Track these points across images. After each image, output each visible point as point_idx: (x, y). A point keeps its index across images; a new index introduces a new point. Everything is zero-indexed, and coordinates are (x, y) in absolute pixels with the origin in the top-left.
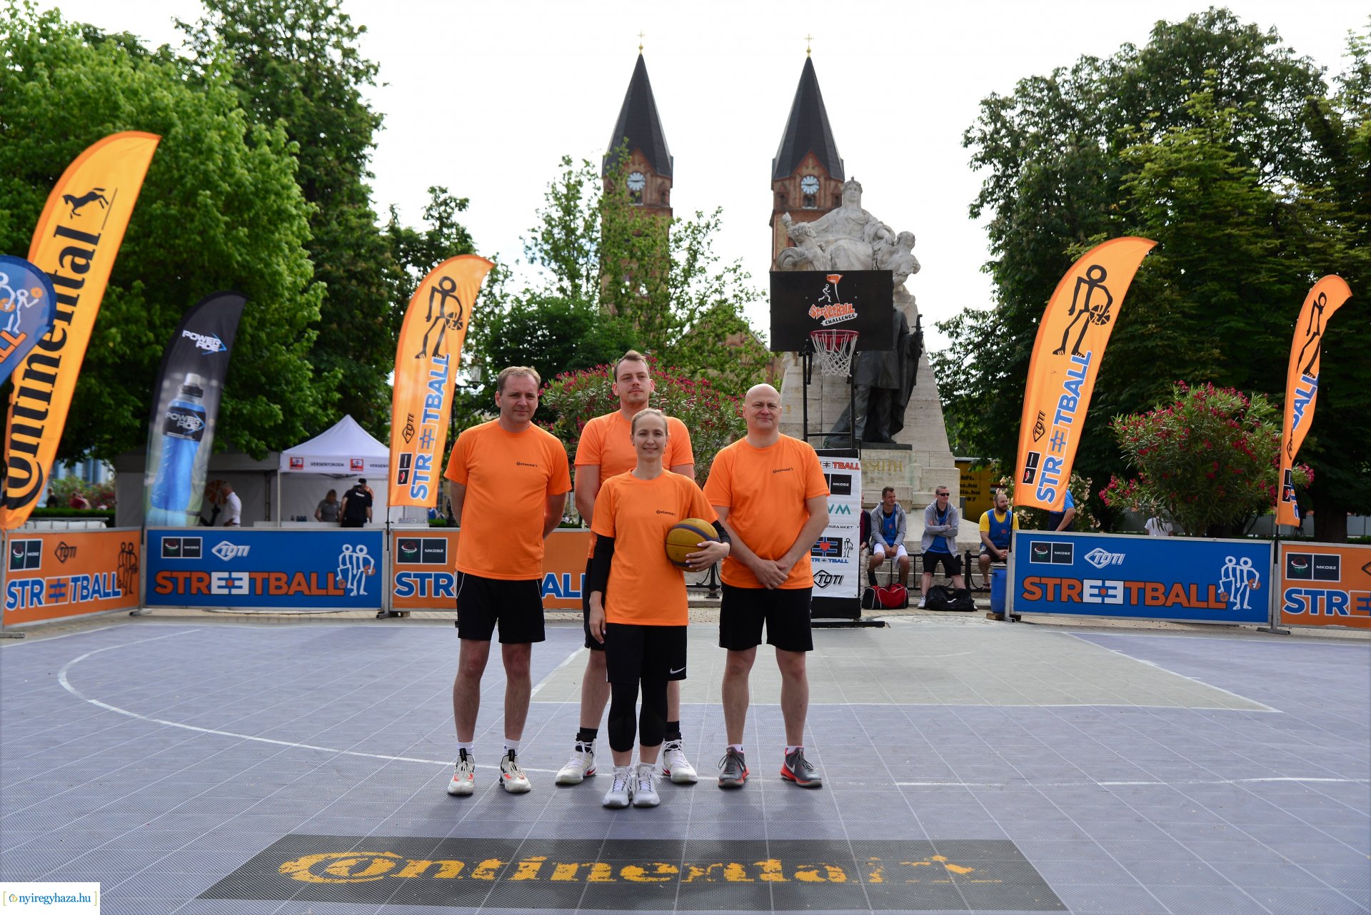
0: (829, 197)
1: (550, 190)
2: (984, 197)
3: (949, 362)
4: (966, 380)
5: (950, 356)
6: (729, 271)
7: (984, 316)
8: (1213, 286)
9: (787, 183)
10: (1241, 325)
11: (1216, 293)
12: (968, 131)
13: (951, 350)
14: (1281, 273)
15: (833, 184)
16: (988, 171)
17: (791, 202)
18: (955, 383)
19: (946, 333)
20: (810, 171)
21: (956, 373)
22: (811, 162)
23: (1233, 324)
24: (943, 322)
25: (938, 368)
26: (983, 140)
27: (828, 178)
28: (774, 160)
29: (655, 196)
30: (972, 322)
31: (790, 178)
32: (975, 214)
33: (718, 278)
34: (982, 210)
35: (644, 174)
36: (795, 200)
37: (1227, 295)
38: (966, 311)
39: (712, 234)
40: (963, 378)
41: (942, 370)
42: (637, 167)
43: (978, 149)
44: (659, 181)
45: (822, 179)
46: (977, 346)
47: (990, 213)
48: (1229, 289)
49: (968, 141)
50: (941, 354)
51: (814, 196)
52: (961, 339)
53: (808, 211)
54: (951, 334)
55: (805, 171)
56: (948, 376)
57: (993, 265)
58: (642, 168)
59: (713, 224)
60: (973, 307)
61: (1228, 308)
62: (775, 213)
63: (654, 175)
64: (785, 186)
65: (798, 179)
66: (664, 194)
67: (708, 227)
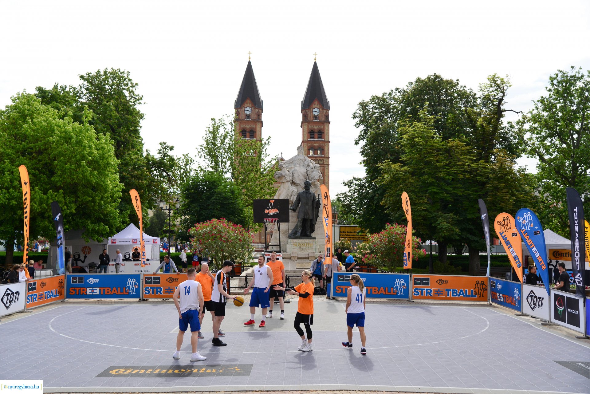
0: (324, 116)
1: (207, 129)
2: (361, 137)
3: (349, 196)
4: (354, 203)
5: (349, 194)
6: (273, 160)
7: (360, 180)
8: (426, 177)
9: (307, 111)
10: (436, 190)
11: (427, 179)
12: (354, 114)
13: (349, 192)
14: (448, 172)
15: (325, 111)
16: (362, 127)
17: (309, 119)
18: (351, 203)
19: (347, 186)
20: (316, 106)
21: (351, 200)
22: (316, 103)
23: (433, 190)
24: (346, 182)
25: (345, 198)
26: (360, 116)
27: (323, 109)
28: (302, 102)
29: (255, 116)
30: (356, 182)
31: (308, 109)
32: (357, 143)
33: (269, 162)
34: (360, 142)
35: (251, 108)
36: (310, 117)
37: (431, 180)
38: (354, 178)
39: (267, 146)
40: (353, 202)
41: (346, 199)
42: (248, 105)
43: (357, 120)
44: (257, 110)
45: (321, 109)
46: (358, 191)
47: (362, 143)
48: (432, 178)
49: (354, 117)
50: (345, 193)
51: (317, 116)
52: (352, 188)
53: (315, 122)
54: (349, 187)
55: (314, 106)
56: (348, 201)
57: (364, 161)
58: (250, 105)
59: (267, 143)
60: (356, 177)
61: (432, 184)
62: (302, 123)
63: (255, 108)
64: (306, 112)
65: (311, 110)
66: (259, 115)
67: (265, 144)
